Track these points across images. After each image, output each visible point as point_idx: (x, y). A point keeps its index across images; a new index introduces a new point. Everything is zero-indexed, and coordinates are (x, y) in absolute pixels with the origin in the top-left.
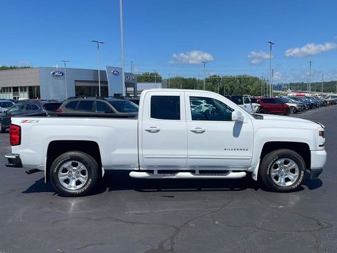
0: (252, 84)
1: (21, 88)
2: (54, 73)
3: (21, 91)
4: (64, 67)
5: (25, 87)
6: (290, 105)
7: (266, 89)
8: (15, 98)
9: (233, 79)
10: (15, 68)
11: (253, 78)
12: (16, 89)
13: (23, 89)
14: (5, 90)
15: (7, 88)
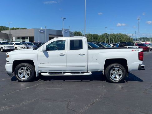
0: (123, 38)
1: (26, 37)
2: (40, 31)
3: (26, 38)
4: (45, 28)
5: (28, 37)
6: (149, 47)
7: (130, 40)
8: (23, 41)
9: (115, 35)
10: (25, 28)
11: (124, 35)
12: (23, 38)
13: (27, 38)
14: (18, 38)
15: (20, 37)
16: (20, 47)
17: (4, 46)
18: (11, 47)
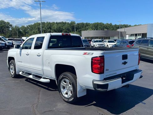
3: (138, 35)
12: (136, 35)
13: (140, 34)
14: (132, 35)
15: (133, 34)
16: (111, 45)
17: (96, 44)
18: (101, 44)
